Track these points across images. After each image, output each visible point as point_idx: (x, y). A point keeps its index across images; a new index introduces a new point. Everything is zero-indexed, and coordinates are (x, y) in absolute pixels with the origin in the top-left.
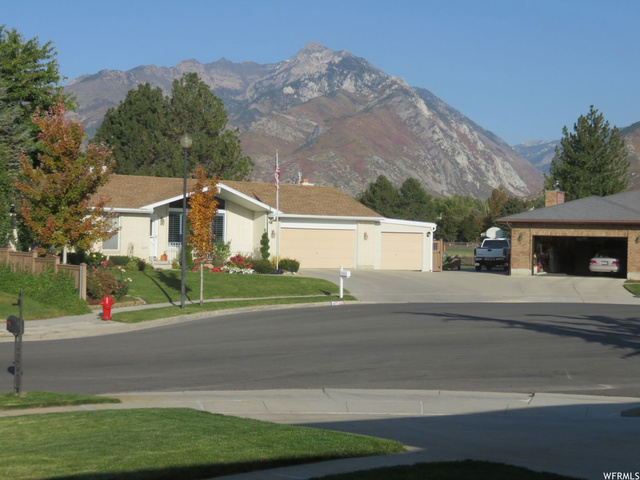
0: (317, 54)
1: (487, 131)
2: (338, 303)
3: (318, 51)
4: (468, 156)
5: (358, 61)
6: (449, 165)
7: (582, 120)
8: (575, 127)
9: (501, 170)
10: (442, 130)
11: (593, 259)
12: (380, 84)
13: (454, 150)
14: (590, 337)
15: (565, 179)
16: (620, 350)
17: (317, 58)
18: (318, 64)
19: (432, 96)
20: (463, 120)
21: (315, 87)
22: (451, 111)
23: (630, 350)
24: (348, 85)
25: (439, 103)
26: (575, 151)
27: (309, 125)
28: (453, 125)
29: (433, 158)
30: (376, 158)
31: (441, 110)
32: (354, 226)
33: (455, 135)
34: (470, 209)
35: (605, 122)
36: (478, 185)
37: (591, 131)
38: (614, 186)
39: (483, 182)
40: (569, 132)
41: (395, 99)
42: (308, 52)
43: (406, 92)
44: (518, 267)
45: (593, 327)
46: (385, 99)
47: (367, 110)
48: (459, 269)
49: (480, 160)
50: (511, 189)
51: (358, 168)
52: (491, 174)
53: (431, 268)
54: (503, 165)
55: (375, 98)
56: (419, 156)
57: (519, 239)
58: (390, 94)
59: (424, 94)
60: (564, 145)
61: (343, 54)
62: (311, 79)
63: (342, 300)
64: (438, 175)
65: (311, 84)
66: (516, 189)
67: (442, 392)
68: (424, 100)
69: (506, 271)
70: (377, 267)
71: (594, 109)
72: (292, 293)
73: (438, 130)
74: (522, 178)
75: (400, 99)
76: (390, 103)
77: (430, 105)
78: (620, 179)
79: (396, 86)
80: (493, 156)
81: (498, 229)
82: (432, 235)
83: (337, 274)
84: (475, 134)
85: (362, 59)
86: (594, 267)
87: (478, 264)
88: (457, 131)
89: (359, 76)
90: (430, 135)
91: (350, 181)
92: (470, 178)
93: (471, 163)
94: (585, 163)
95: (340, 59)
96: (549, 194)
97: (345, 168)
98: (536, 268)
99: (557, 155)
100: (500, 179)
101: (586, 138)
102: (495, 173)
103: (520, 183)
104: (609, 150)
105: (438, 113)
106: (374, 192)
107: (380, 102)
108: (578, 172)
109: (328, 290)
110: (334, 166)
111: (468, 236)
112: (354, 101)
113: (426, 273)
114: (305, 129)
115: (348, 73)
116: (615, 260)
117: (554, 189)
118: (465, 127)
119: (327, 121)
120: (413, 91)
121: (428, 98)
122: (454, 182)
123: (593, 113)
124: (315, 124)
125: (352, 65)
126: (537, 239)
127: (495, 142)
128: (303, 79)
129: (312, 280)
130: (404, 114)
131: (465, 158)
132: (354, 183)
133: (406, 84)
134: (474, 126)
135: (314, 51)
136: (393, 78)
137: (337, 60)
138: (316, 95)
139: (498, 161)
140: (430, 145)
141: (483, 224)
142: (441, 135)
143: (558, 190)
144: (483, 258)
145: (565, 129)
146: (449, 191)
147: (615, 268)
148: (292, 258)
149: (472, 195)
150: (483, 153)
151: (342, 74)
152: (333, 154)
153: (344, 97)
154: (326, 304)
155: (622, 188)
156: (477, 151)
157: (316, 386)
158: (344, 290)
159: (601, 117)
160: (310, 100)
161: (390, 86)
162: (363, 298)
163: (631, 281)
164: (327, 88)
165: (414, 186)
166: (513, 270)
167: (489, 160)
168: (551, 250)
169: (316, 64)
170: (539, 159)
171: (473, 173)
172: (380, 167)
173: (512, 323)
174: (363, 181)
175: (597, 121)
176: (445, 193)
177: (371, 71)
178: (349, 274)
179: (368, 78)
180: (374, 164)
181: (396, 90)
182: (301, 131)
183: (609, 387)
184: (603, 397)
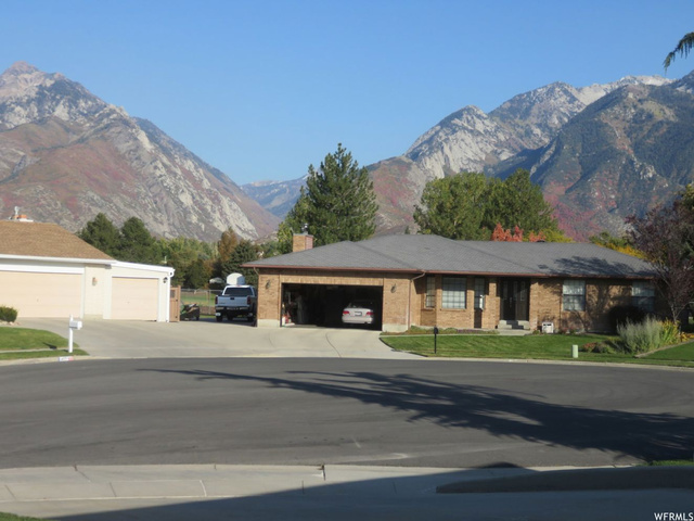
0: (26, 76)
1: (215, 169)
2: (66, 359)
3: (27, 72)
4: (192, 195)
5: (73, 85)
6: (171, 204)
7: (330, 159)
8: (322, 166)
9: (227, 210)
10: (164, 165)
11: (346, 310)
12: (97, 112)
13: (177, 188)
14: (367, 397)
15: (310, 221)
16: (402, 412)
17: (26, 80)
18: (27, 87)
19: (154, 128)
20: (188, 155)
21: (23, 112)
22: (175, 145)
23: (413, 412)
24: (61, 112)
25: (163, 136)
26: (322, 192)
27: (14, 155)
28: (177, 161)
29: (155, 196)
30: (91, 194)
31: (164, 143)
32: (81, 270)
33: (179, 172)
34: (197, 253)
35: (353, 162)
36: (203, 227)
37: (339, 171)
38: (362, 231)
39: (208, 224)
40: (315, 170)
41: (113, 130)
42: (15, 72)
43: (126, 123)
44: (265, 318)
45: (365, 385)
46: (102, 129)
47: (82, 140)
48: (198, 319)
49: (206, 199)
50: (238, 232)
51: (71, 204)
52: (217, 215)
53: (168, 319)
54: (230, 206)
55: (91, 127)
56: (138, 193)
57: (267, 286)
58: (108, 124)
59: (145, 125)
60: (309, 185)
61: (56, 76)
62: (19, 103)
63: (71, 354)
64: (159, 214)
65: (18, 109)
66: (244, 232)
67: (218, 466)
68: (146, 132)
69: (252, 321)
70: (107, 316)
71: (342, 147)
72: (11, 347)
73: (160, 165)
74: (250, 220)
75: (119, 129)
76: (108, 134)
77: (152, 138)
78: (368, 223)
79: (115, 115)
80: (221, 196)
81: (239, 275)
82: (169, 281)
83: (66, 324)
84: (201, 170)
85: (77, 84)
86: (347, 318)
87: (219, 314)
88: (182, 168)
89: (73, 102)
90: (152, 170)
91: (61, 219)
92: (194, 219)
93: (195, 202)
94: (332, 205)
95: (52, 82)
96: (297, 237)
97: (56, 204)
98: (284, 319)
99: (302, 196)
100: (227, 221)
101: (333, 179)
102: (221, 214)
103: (249, 226)
104: (357, 192)
105: (161, 147)
106: (92, 232)
107: (96, 132)
108: (325, 215)
109: (54, 344)
110: (43, 202)
111: (195, 283)
112: (67, 130)
113: (161, 323)
114: (10, 159)
115: (61, 98)
116: (369, 311)
117: (302, 232)
118: (190, 162)
119: (35, 151)
120: (133, 121)
121: (151, 131)
122: (177, 223)
123: (341, 151)
124: (22, 154)
125: (64, 90)
126: (286, 286)
127: (222, 180)
128: (8, 103)
129: (33, 331)
130: (123, 147)
131: (190, 197)
132: (65, 221)
133: (126, 114)
134: (200, 163)
135: (23, 72)
136: (112, 106)
137: (49, 83)
138: (23, 121)
139: (225, 201)
140: (151, 181)
141: (212, 269)
142: (163, 171)
143: (306, 234)
144: (225, 307)
145: (311, 168)
146: (171, 233)
147: (369, 320)
148: (9, 306)
149: (196, 237)
150: (209, 192)
151: (54, 98)
152: (42, 189)
153: (55, 124)
154: (53, 359)
155: (370, 233)
156: (203, 190)
157: (66, 463)
158: (74, 344)
159: (349, 157)
160: (16, 127)
161: (108, 115)
162: (98, 352)
163: (386, 333)
164: (36, 114)
165: (138, 226)
166: (259, 321)
167: (216, 200)
168: (299, 299)
169: (24, 87)
170: (269, 200)
171: (197, 213)
172: (96, 205)
173: (276, 382)
174: (76, 219)
175: (345, 161)
176: (167, 235)
177: (87, 97)
178: (80, 325)
179: (83, 104)
180: (88, 201)
181: (114, 119)
182: (5, 161)
183: (404, 456)
184: (401, 468)
